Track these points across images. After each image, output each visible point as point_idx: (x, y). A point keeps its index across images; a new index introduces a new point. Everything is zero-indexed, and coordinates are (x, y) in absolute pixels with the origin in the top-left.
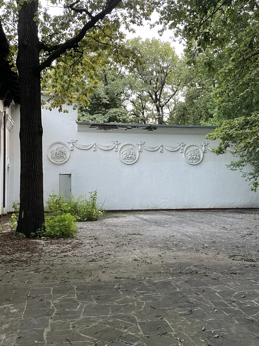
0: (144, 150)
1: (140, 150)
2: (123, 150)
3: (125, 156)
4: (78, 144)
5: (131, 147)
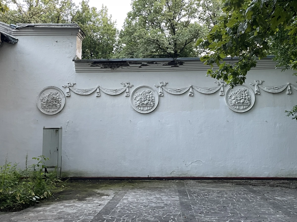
0: (166, 94)
1: (160, 94)
2: (136, 95)
3: (139, 102)
4: (76, 89)
5: (147, 90)
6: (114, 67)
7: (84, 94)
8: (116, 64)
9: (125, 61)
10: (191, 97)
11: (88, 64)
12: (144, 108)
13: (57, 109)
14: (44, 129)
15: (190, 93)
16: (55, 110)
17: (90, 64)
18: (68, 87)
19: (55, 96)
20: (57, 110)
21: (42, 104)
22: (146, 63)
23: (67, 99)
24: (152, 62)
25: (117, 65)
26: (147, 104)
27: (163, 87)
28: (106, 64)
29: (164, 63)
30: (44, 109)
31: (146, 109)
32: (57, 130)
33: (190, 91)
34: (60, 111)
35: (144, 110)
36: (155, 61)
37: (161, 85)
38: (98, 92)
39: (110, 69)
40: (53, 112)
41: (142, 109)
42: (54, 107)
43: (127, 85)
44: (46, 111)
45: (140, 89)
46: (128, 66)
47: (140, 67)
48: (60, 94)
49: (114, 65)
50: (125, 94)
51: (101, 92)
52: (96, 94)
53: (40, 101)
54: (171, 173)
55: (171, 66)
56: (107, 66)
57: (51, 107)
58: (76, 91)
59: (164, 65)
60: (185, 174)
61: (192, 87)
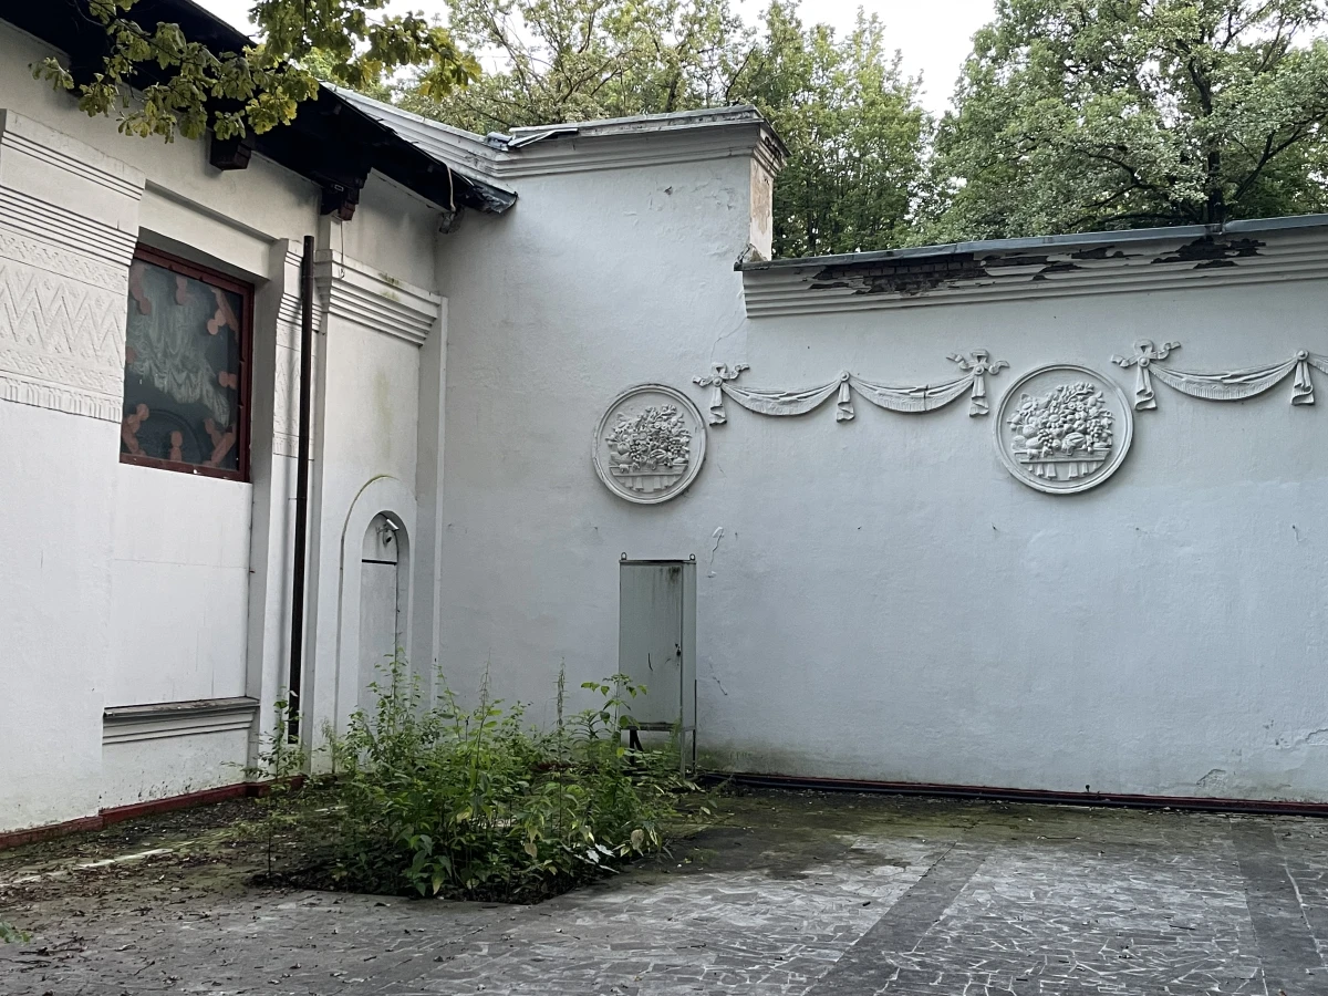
0: (1169, 402)
1: (1138, 400)
2: (1021, 407)
3: (1034, 441)
4: (747, 392)
5: (1075, 384)
6: (918, 283)
7: (786, 411)
8: (927, 268)
9: (968, 256)
10: (1302, 412)
11: (799, 278)
12: (1060, 469)
13: (675, 479)
14: (624, 562)
15: (1295, 393)
16: (666, 482)
17: (810, 277)
18: (719, 385)
19: (665, 425)
20: (676, 483)
21: (613, 458)
22: (1068, 259)
23: (716, 436)
24: (1098, 252)
25: (929, 274)
26: (1074, 449)
27: (1155, 368)
28: (878, 273)
29: (1158, 252)
30: (622, 481)
31: (1072, 471)
32: (675, 567)
33: (1298, 380)
34: (684, 486)
35: (1061, 477)
36: (1112, 246)
37: (1142, 358)
38: (842, 402)
39: (898, 296)
40: (658, 491)
41: (1050, 471)
42: (662, 470)
43: (977, 366)
44: (631, 488)
45: (1038, 381)
46: (982, 274)
47: (1038, 278)
48: (686, 415)
49: (915, 275)
50: (969, 407)
51: (859, 400)
52: (836, 412)
53: (605, 445)
54: (1202, 782)
55: (1196, 263)
56: (883, 281)
57: (647, 472)
58: (752, 399)
59: (1158, 261)
60: (1277, 789)
61: (1305, 360)
